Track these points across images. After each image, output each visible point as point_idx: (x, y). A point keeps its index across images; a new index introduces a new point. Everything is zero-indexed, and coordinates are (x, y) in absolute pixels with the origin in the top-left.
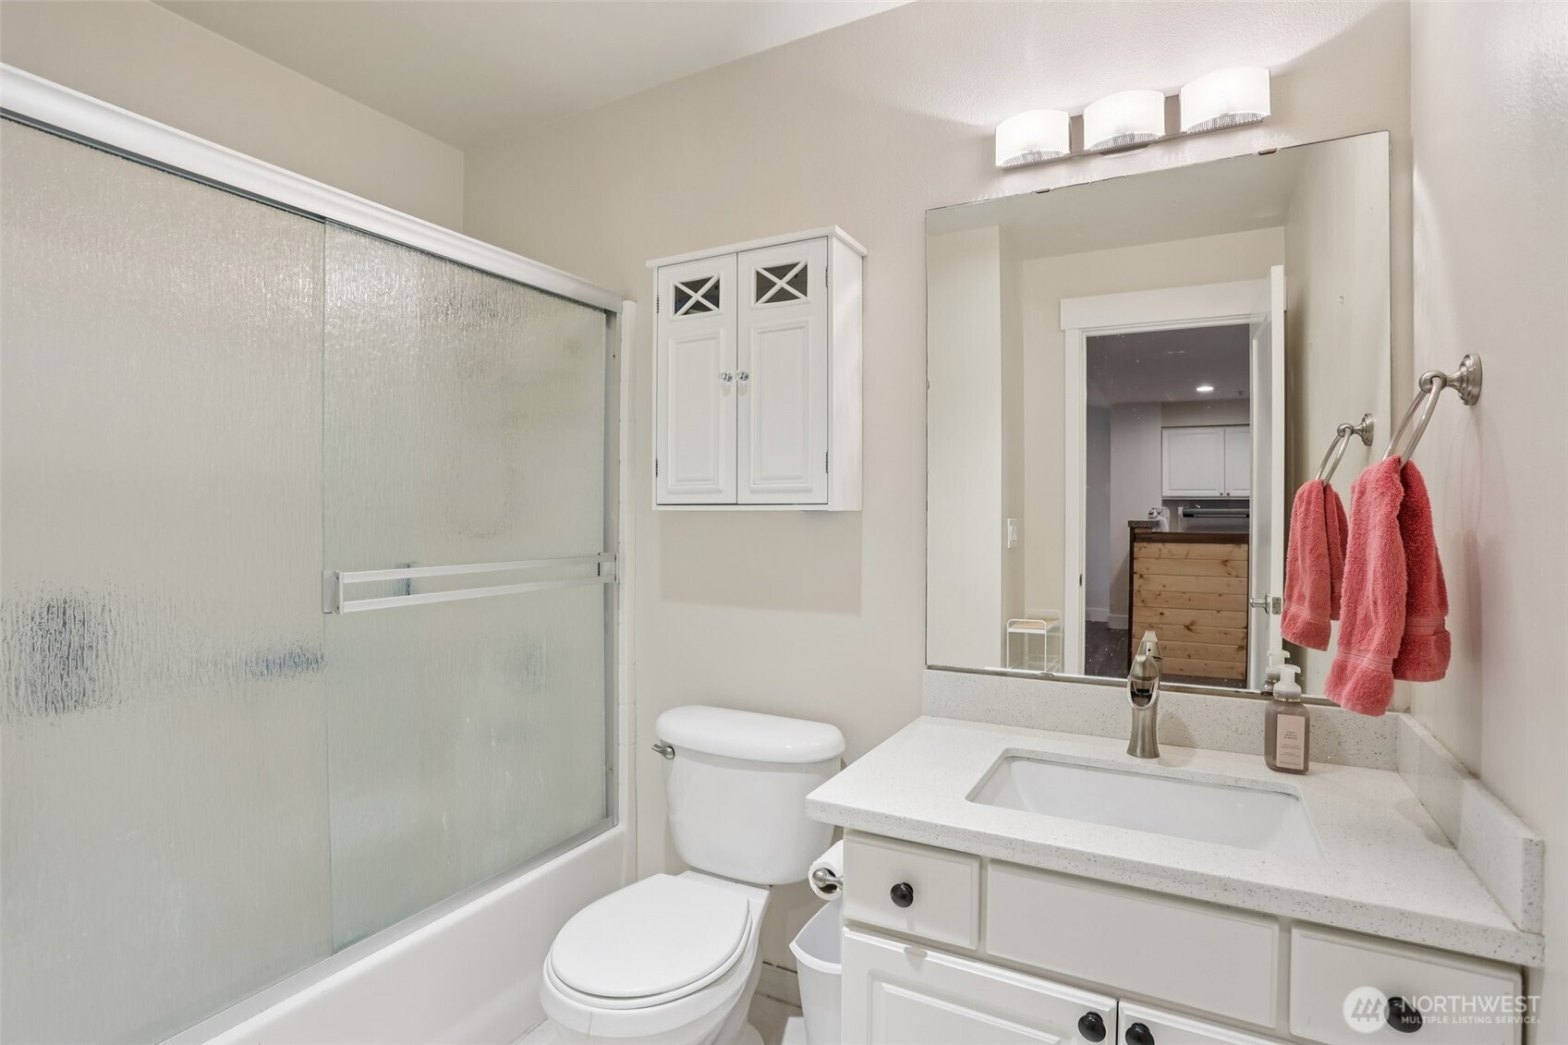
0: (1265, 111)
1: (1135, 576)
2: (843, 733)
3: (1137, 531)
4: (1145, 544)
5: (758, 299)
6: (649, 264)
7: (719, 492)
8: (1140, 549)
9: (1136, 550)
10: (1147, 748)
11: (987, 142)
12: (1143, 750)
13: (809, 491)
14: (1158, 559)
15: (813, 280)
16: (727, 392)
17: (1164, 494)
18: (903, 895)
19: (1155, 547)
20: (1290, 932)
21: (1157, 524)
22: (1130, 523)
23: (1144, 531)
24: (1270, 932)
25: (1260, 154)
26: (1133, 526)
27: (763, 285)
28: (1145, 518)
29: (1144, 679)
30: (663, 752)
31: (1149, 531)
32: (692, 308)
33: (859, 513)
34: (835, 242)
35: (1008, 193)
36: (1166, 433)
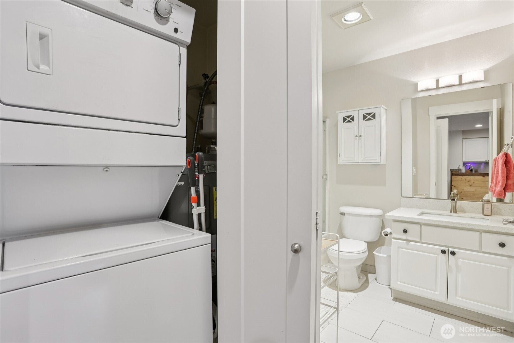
0: (483, 79)
1: (452, 187)
2: (382, 211)
3: (453, 172)
4: (456, 176)
5: (363, 120)
6: (337, 112)
7: (355, 160)
8: (454, 178)
9: (453, 178)
10: (454, 211)
11: (416, 85)
12: (453, 212)
13: (376, 160)
14: (461, 181)
15: (377, 116)
16: (356, 139)
17: (463, 161)
18: (405, 231)
19: (460, 177)
20: (482, 234)
21: (461, 170)
22: (451, 170)
23: (456, 172)
24: (477, 234)
25: (482, 88)
26: (452, 171)
27: (364, 117)
28: (457, 168)
29: (454, 197)
30: (343, 215)
31: (458, 172)
32: (347, 121)
33: (385, 164)
34: (382, 108)
35: (421, 96)
36: (464, 140)
